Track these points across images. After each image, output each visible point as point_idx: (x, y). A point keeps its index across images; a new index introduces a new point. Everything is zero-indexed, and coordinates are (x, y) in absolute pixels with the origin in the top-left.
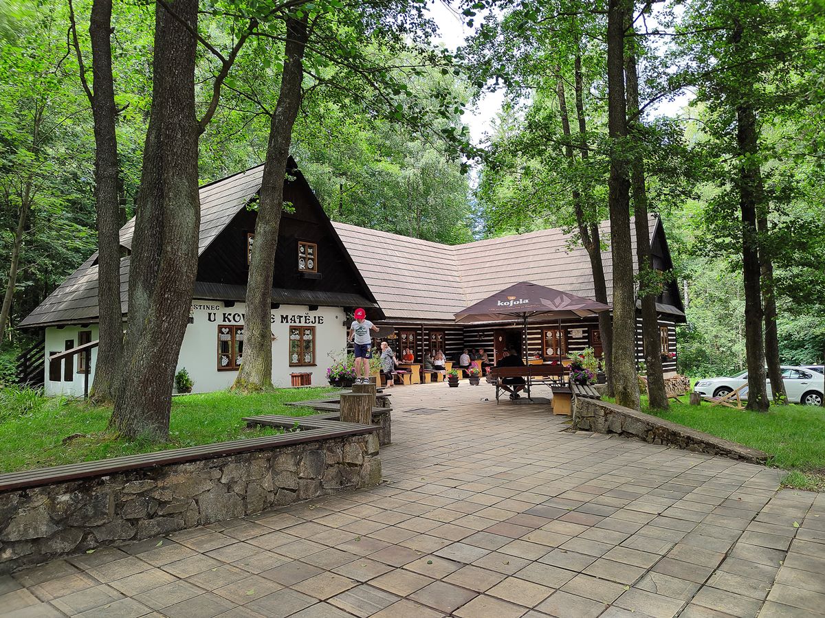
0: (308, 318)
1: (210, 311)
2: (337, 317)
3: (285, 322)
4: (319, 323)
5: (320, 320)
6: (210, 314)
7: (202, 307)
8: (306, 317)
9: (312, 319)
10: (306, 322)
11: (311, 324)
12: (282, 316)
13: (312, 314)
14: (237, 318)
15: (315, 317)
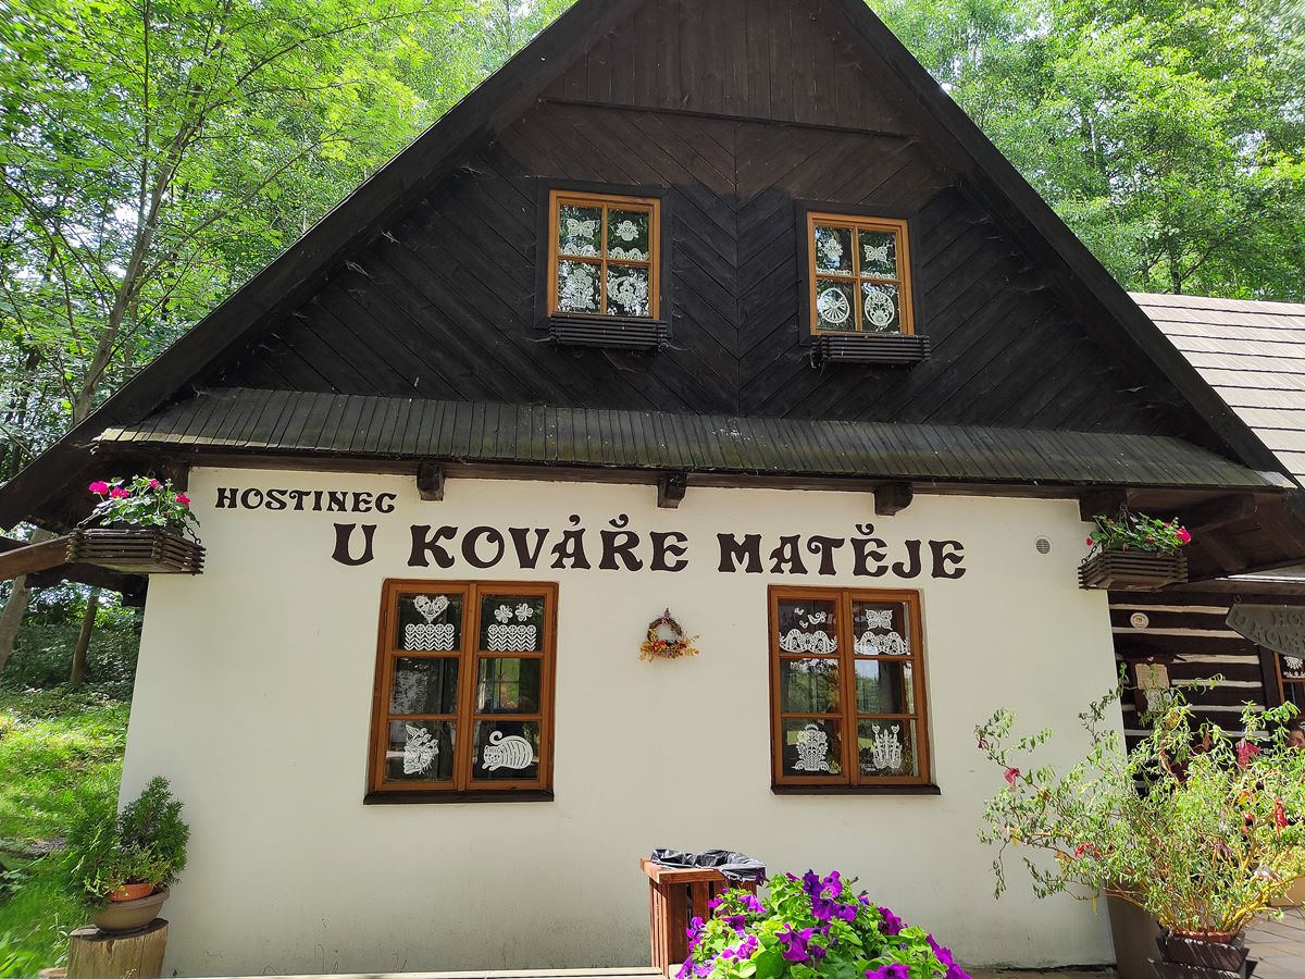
0: (870, 547)
1: (345, 518)
2: (1043, 546)
3: (741, 567)
4: (938, 572)
5: (946, 560)
6: (343, 532)
7: (309, 501)
8: (859, 545)
9: (897, 553)
10: (860, 569)
11: (890, 581)
12: (726, 541)
13: (895, 532)
14: (486, 550)
15: (913, 547)
